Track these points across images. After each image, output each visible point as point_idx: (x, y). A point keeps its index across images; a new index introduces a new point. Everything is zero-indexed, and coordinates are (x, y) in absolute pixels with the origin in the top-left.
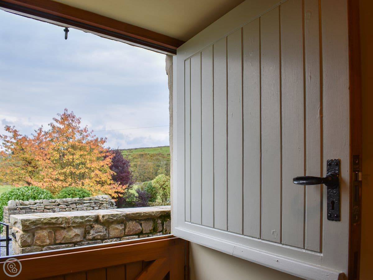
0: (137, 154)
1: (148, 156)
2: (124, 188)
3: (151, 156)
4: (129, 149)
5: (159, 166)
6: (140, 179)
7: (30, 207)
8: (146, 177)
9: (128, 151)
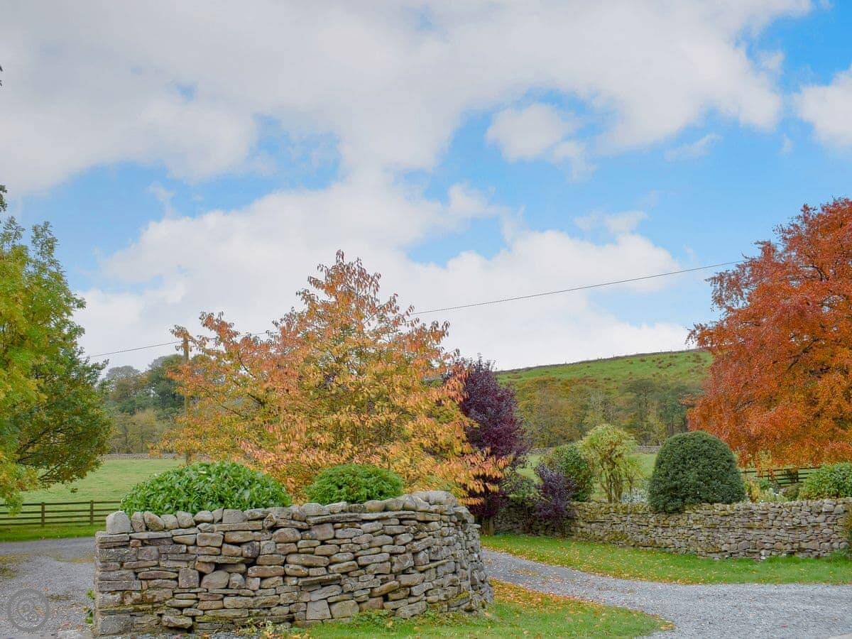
0: (533, 380)
1: (559, 384)
2: (501, 464)
3: (566, 385)
4: (512, 371)
5: (586, 407)
6: (542, 439)
7: (175, 538)
8: (557, 435)
9: (511, 375)
